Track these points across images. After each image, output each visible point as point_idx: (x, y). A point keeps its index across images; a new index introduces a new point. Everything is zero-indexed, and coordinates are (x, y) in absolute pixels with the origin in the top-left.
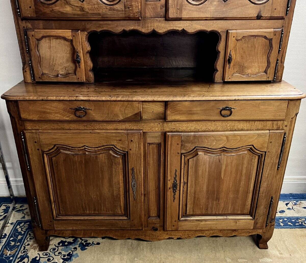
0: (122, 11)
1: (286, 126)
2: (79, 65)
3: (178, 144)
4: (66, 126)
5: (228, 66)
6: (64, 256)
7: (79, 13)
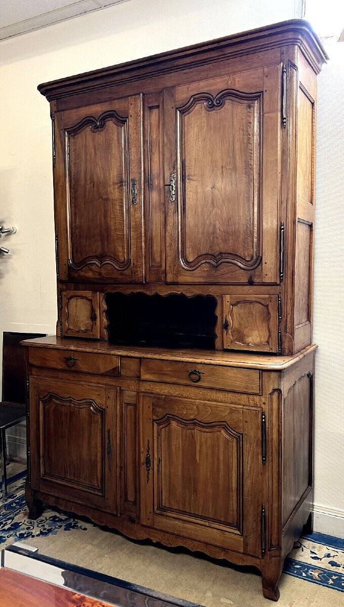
0: (130, 276)
1: (264, 403)
2: (95, 323)
3: (149, 407)
4: (60, 375)
5: (225, 332)
6: (45, 529)
7: (98, 277)
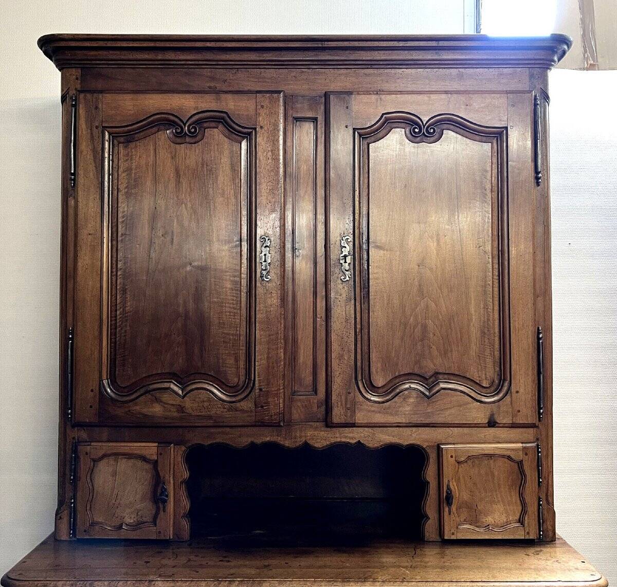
0: (251, 411)
2: (164, 507)
5: (447, 509)
7: (175, 414)
